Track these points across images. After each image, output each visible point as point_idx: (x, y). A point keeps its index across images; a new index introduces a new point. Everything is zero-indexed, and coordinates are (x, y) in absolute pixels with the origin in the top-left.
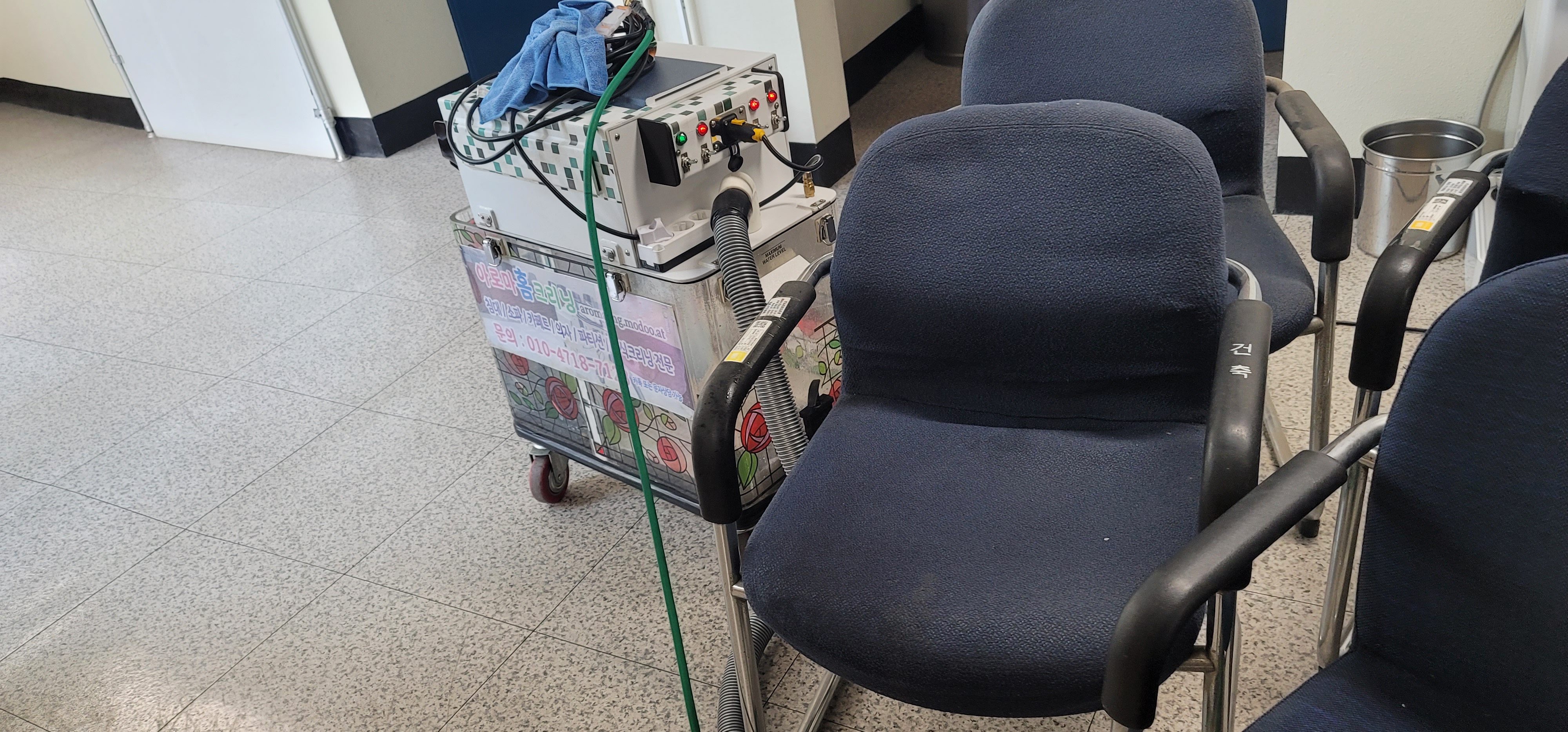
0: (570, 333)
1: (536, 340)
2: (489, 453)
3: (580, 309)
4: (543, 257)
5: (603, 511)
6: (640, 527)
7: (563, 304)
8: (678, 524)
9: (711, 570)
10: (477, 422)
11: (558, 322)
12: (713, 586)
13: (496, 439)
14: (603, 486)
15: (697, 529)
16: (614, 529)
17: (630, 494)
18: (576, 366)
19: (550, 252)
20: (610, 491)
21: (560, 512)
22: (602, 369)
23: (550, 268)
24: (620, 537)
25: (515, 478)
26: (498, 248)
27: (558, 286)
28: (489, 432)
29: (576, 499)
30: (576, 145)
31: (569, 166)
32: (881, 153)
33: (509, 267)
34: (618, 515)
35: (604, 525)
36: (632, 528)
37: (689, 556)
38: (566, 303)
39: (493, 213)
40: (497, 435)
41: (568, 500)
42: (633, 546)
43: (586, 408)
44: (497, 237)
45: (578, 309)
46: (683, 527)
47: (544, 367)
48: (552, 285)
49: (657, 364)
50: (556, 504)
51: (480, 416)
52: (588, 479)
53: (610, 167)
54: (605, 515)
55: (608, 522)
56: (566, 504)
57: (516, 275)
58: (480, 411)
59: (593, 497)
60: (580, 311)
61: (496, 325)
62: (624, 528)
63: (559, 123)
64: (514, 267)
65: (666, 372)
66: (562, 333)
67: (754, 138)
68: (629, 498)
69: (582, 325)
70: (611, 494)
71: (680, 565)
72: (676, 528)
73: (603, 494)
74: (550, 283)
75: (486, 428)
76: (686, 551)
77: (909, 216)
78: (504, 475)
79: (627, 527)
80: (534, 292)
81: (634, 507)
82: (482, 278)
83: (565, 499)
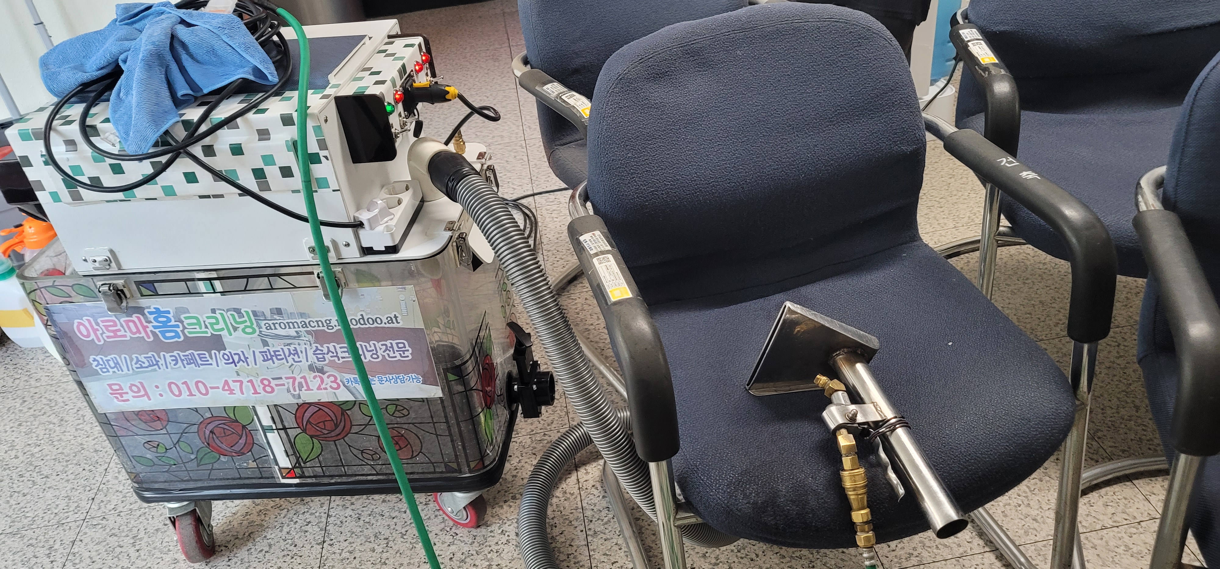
0: (246, 358)
1: (185, 383)
2: (73, 542)
3: (264, 327)
4: (201, 284)
5: (276, 540)
6: (332, 537)
7: (235, 329)
8: (371, 517)
9: (444, 543)
10: (26, 517)
11: (226, 352)
12: (459, 556)
13: (70, 525)
14: (254, 517)
15: (397, 514)
16: (305, 552)
17: (293, 512)
18: (256, 392)
19: (214, 275)
20: (267, 519)
21: (224, 563)
22: (297, 384)
23: (215, 292)
24: (319, 556)
25: (134, 555)
26: (122, 291)
27: (228, 310)
28: (55, 521)
29: (232, 543)
30: (269, 139)
31: (260, 164)
32: (621, 79)
33: (140, 310)
34: (297, 537)
35: (289, 553)
36: (324, 542)
37: (410, 540)
38: (242, 326)
39: (112, 251)
40: (68, 520)
41: (223, 548)
42: (341, 558)
43: (268, 435)
44: (119, 279)
45: (260, 327)
46: (380, 518)
47: (196, 410)
48: (217, 312)
49: (385, 354)
50: (212, 558)
51: (26, 510)
52: (231, 519)
53: (322, 153)
54: (282, 543)
55: (292, 548)
56: (223, 553)
57: (151, 317)
58: (22, 505)
59: (252, 533)
60: (264, 329)
61: (110, 386)
62: (315, 546)
63: (239, 120)
64: (149, 307)
65: (399, 358)
66: (234, 362)
67: (447, 97)
68: (295, 516)
69: (265, 344)
70: (271, 521)
71: (408, 553)
72: (373, 521)
73: (262, 526)
74: (213, 311)
75: (46, 518)
76: (402, 537)
77: (665, 130)
78: (117, 557)
79: (319, 544)
80: (184, 328)
81: (309, 522)
82: (88, 336)
83: (217, 548)
